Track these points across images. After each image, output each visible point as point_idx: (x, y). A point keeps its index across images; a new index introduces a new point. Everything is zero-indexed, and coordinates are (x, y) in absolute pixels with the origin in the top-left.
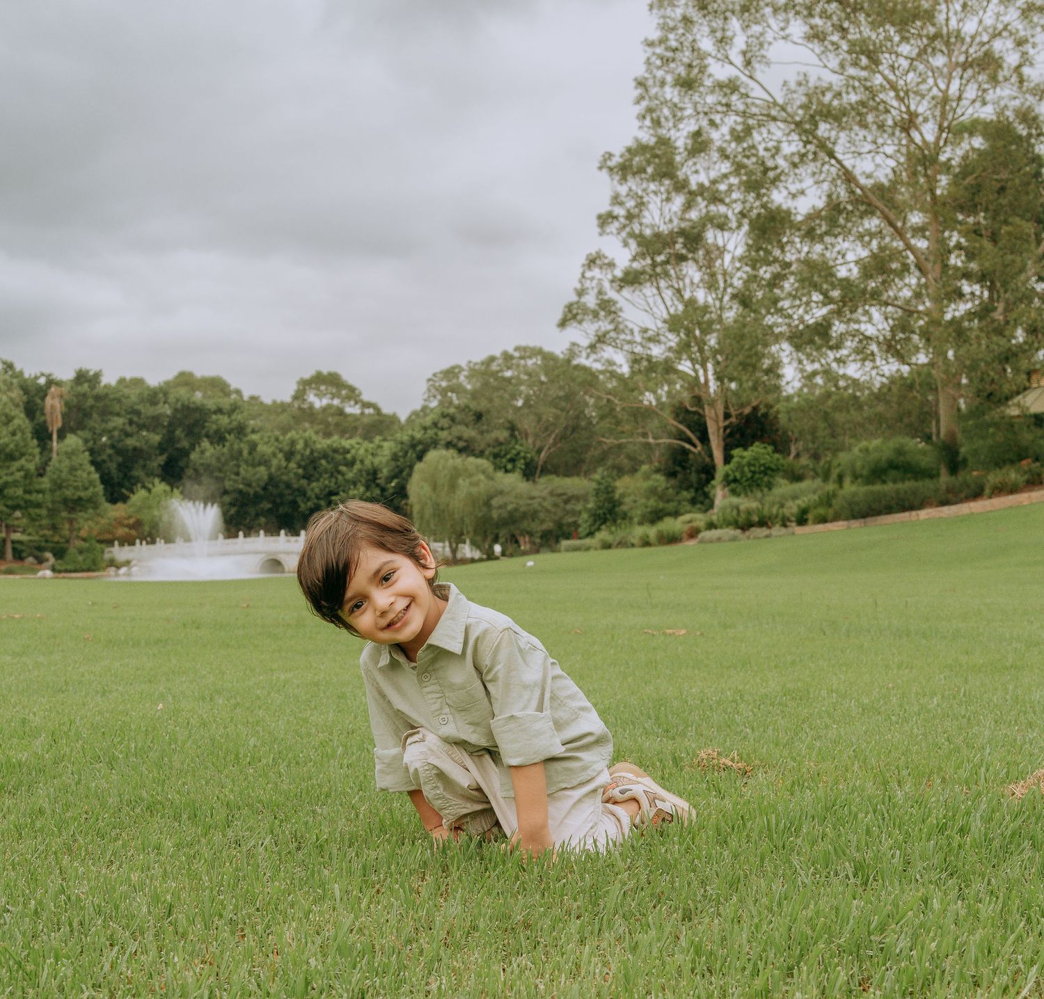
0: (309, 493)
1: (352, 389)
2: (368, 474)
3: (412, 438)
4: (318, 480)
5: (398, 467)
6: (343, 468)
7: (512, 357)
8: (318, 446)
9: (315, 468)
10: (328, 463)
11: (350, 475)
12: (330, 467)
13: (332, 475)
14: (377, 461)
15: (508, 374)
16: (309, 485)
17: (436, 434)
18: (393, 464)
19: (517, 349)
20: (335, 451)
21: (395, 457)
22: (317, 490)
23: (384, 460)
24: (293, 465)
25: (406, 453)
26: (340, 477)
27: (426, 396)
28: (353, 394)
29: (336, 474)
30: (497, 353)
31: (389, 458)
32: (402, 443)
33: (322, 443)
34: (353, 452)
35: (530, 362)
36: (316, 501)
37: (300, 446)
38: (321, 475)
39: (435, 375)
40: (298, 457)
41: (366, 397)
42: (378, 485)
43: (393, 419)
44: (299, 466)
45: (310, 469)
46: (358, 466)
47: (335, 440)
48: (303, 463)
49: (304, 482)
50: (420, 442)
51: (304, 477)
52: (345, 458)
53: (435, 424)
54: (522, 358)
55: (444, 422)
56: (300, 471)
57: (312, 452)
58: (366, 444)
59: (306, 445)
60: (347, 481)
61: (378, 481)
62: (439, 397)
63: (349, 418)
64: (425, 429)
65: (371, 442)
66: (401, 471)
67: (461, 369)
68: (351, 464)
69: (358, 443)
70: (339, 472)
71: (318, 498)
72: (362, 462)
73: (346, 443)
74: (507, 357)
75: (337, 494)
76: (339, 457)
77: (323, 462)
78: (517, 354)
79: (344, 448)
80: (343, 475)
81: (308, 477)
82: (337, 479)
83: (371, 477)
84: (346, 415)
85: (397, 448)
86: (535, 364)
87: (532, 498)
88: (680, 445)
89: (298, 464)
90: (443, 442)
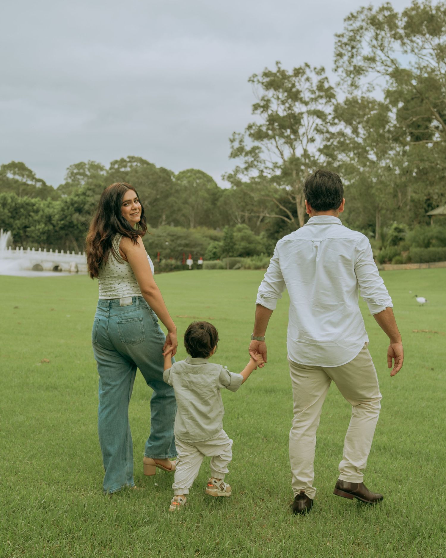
0: (14, 226)
1: (30, 172)
2: (46, 217)
3: (72, 200)
4: (19, 219)
5: (64, 214)
6: (32, 214)
7: (125, 161)
8: (19, 201)
9: (17, 213)
10: (25, 210)
11: (36, 218)
12: (25, 213)
13: (26, 217)
14: (51, 210)
15: (123, 170)
16: (14, 222)
17: (85, 198)
18: (62, 213)
19: (129, 157)
20: (27, 204)
21: (63, 210)
22: (19, 225)
23: (56, 211)
24: (6, 211)
25: (68, 208)
26: (31, 219)
27: (66, 177)
28: (31, 175)
29: (28, 217)
30: (119, 159)
31: (60, 209)
32: (66, 202)
33: (21, 200)
34: (37, 205)
35: (135, 164)
36: (18, 231)
37: (9, 201)
38: (20, 217)
39: (71, 166)
40: (9, 207)
41: (37, 176)
42: (52, 224)
43: (51, 188)
44: (9, 212)
45: (14, 213)
46: (41, 213)
47: (26, 199)
48: (11, 210)
49: (11, 220)
50: (76, 202)
51: (11, 217)
52: (33, 209)
53: (84, 194)
54: (130, 162)
55: (89, 193)
56: (10, 214)
57: (16, 204)
58: (44, 202)
59: (12, 201)
60: (35, 221)
61: (53, 222)
62: (73, 178)
63: (29, 187)
64: (77, 195)
65: (46, 200)
66: (66, 217)
67: (85, 164)
68: (37, 212)
69: (39, 201)
70: (30, 216)
71: (19, 229)
72: (43, 211)
73: (33, 201)
74: (123, 161)
75: (29, 227)
76: (30, 208)
77: (22, 210)
78: (128, 160)
79: (32, 203)
80: (32, 217)
81: (13, 217)
82: (29, 219)
83: (48, 219)
84: (28, 185)
85: (63, 205)
86: (137, 165)
87: (160, 236)
88: (281, 219)
89: (8, 210)
90: (90, 203)
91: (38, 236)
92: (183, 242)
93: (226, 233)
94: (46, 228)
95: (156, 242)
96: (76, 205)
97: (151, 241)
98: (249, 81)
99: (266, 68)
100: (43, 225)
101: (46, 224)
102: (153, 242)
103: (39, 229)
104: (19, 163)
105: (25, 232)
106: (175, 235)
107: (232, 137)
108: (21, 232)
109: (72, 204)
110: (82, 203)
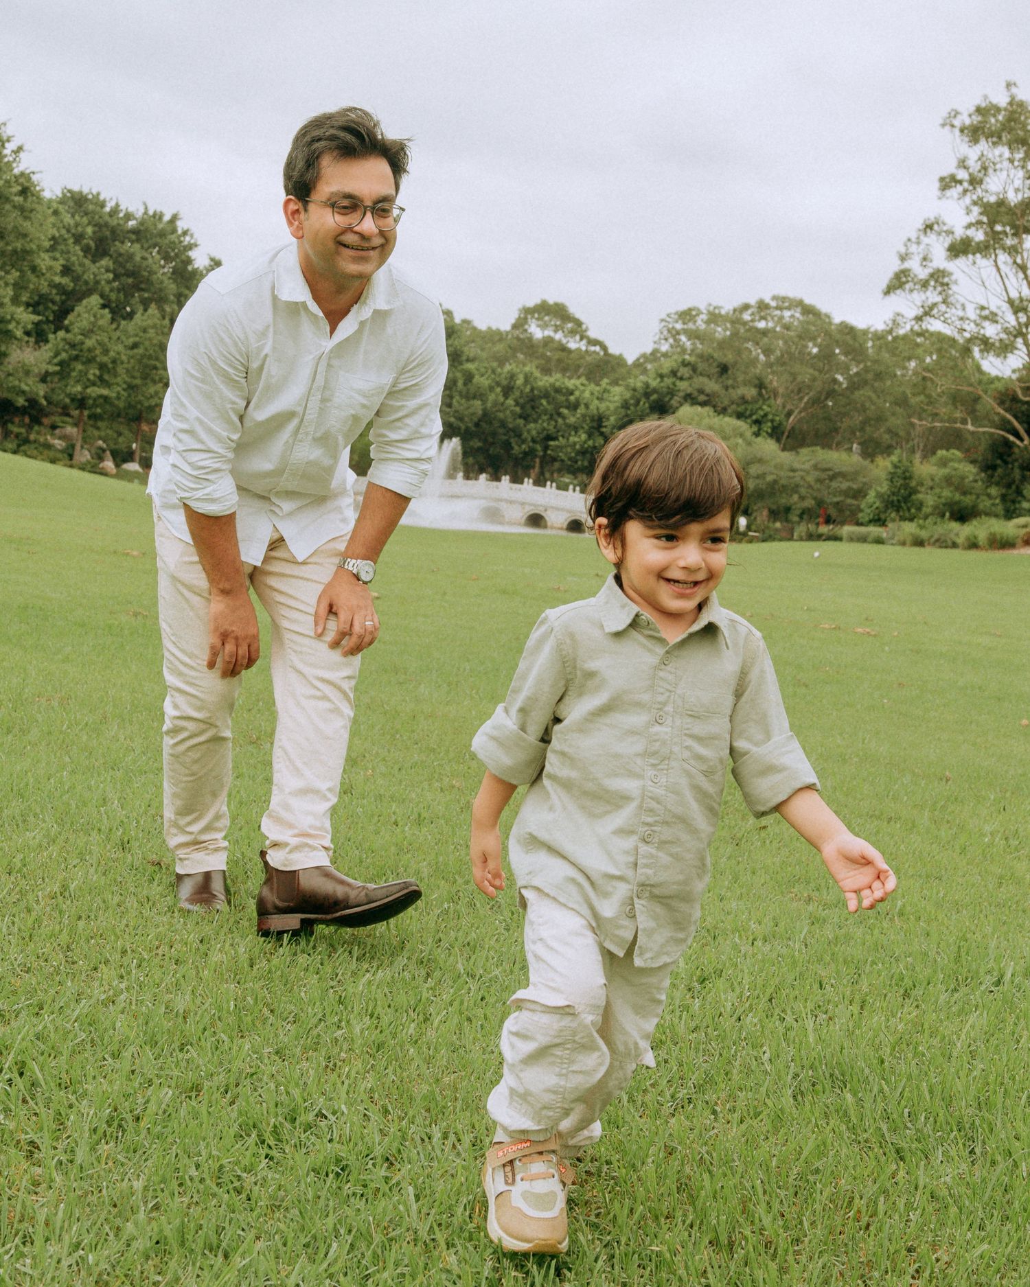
0: (525, 435)
1: (578, 323)
2: (592, 420)
3: (647, 385)
4: (535, 421)
5: (627, 415)
6: (565, 411)
7: (767, 306)
8: (540, 384)
9: (533, 408)
10: (549, 403)
11: (572, 420)
12: (550, 408)
13: (551, 418)
14: (603, 406)
15: (762, 325)
16: (525, 426)
17: (674, 384)
18: (623, 411)
19: (774, 298)
20: (558, 391)
21: (625, 405)
22: (534, 433)
23: (612, 406)
24: (510, 402)
25: (638, 402)
26: (560, 420)
27: (657, 338)
28: (578, 328)
29: (555, 416)
30: (753, 301)
31: (618, 404)
32: (634, 390)
33: (544, 381)
34: (577, 393)
35: (787, 314)
36: (531, 444)
37: (520, 381)
38: (539, 417)
39: (668, 315)
40: (517, 394)
41: (592, 334)
43: (620, 361)
44: (517, 404)
45: (528, 406)
46: (581, 410)
47: (555, 379)
48: (521, 401)
49: (521, 422)
50: (655, 391)
51: (520, 417)
52: (567, 400)
53: (674, 373)
54: (777, 308)
55: (684, 372)
56: (518, 409)
57: (532, 390)
58: (592, 387)
59: (526, 380)
60: (569, 426)
61: (604, 430)
62: (671, 341)
63: (572, 355)
64: (661, 376)
65: (598, 385)
67: (699, 313)
68: (574, 407)
69: (582, 385)
70: (559, 414)
71: (534, 441)
72: (587, 406)
73: (571, 383)
74: (762, 306)
75: (555, 439)
76: (561, 398)
77: (544, 402)
78: (773, 304)
79: (567, 389)
80: (564, 418)
81: (525, 417)
82: (556, 422)
83: (595, 424)
84: (570, 351)
85: (628, 395)
86: (792, 316)
87: (793, 470)
88: (1003, 436)
89: (516, 401)
90: (682, 394)
91: (570, 459)
92: (845, 485)
93: (896, 467)
94: (590, 443)
95: (783, 482)
96: (654, 397)
97: (769, 478)
98: (943, 125)
99: (986, 97)
100: (584, 437)
101: (590, 436)
102: (775, 482)
103: (575, 444)
104: (556, 304)
105: (546, 448)
106: (830, 470)
107: (903, 250)
108: (538, 447)
109: (647, 395)
110: (668, 393)
